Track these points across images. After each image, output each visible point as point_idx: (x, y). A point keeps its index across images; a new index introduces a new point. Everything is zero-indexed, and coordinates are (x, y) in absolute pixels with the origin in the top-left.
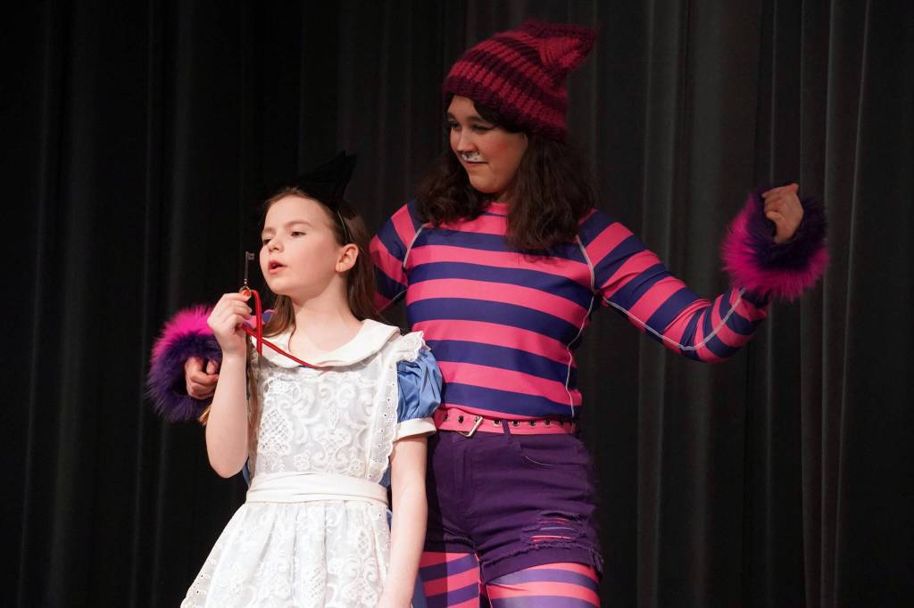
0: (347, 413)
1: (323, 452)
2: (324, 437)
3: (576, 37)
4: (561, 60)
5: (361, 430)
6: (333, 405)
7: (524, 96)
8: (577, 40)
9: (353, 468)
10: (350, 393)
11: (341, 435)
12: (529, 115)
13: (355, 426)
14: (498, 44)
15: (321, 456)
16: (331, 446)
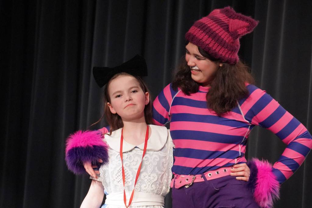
0: (156, 167)
1: (146, 184)
2: (146, 177)
3: (248, 22)
4: (238, 31)
5: (162, 174)
6: (151, 164)
7: (220, 47)
8: (248, 24)
9: (158, 190)
10: (157, 159)
11: (153, 177)
12: (221, 55)
13: (160, 173)
14: (211, 21)
15: (145, 186)
16: (149, 182)
